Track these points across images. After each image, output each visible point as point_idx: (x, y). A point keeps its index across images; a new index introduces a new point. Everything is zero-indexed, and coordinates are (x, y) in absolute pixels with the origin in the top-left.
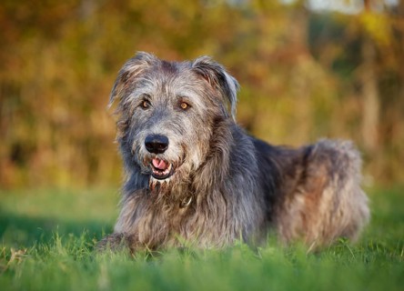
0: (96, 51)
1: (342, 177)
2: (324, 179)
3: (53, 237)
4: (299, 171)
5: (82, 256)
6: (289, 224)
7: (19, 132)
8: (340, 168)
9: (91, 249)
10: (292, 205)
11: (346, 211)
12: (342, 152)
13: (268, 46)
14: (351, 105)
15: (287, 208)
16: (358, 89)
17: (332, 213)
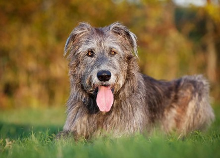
0: (52, 29)
1: (200, 95)
2: (189, 96)
3: (30, 134)
4: (173, 95)
5: (46, 144)
6: (167, 125)
7: (9, 77)
8: (199, 89)
9: (52, 140)
10: (169, 114)
11: (202, 115)
12: (199, 81)
13: (152, 24)
14: (200, 58)
15: (166, 116)
16: (204, 48)
17: (195, 116)
